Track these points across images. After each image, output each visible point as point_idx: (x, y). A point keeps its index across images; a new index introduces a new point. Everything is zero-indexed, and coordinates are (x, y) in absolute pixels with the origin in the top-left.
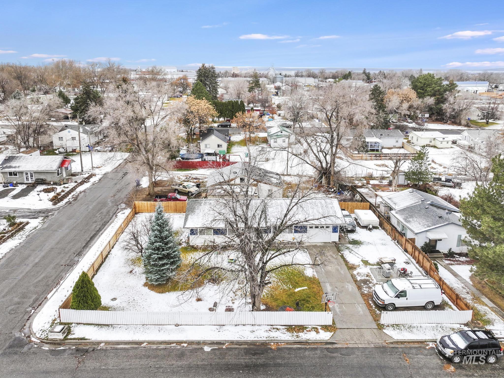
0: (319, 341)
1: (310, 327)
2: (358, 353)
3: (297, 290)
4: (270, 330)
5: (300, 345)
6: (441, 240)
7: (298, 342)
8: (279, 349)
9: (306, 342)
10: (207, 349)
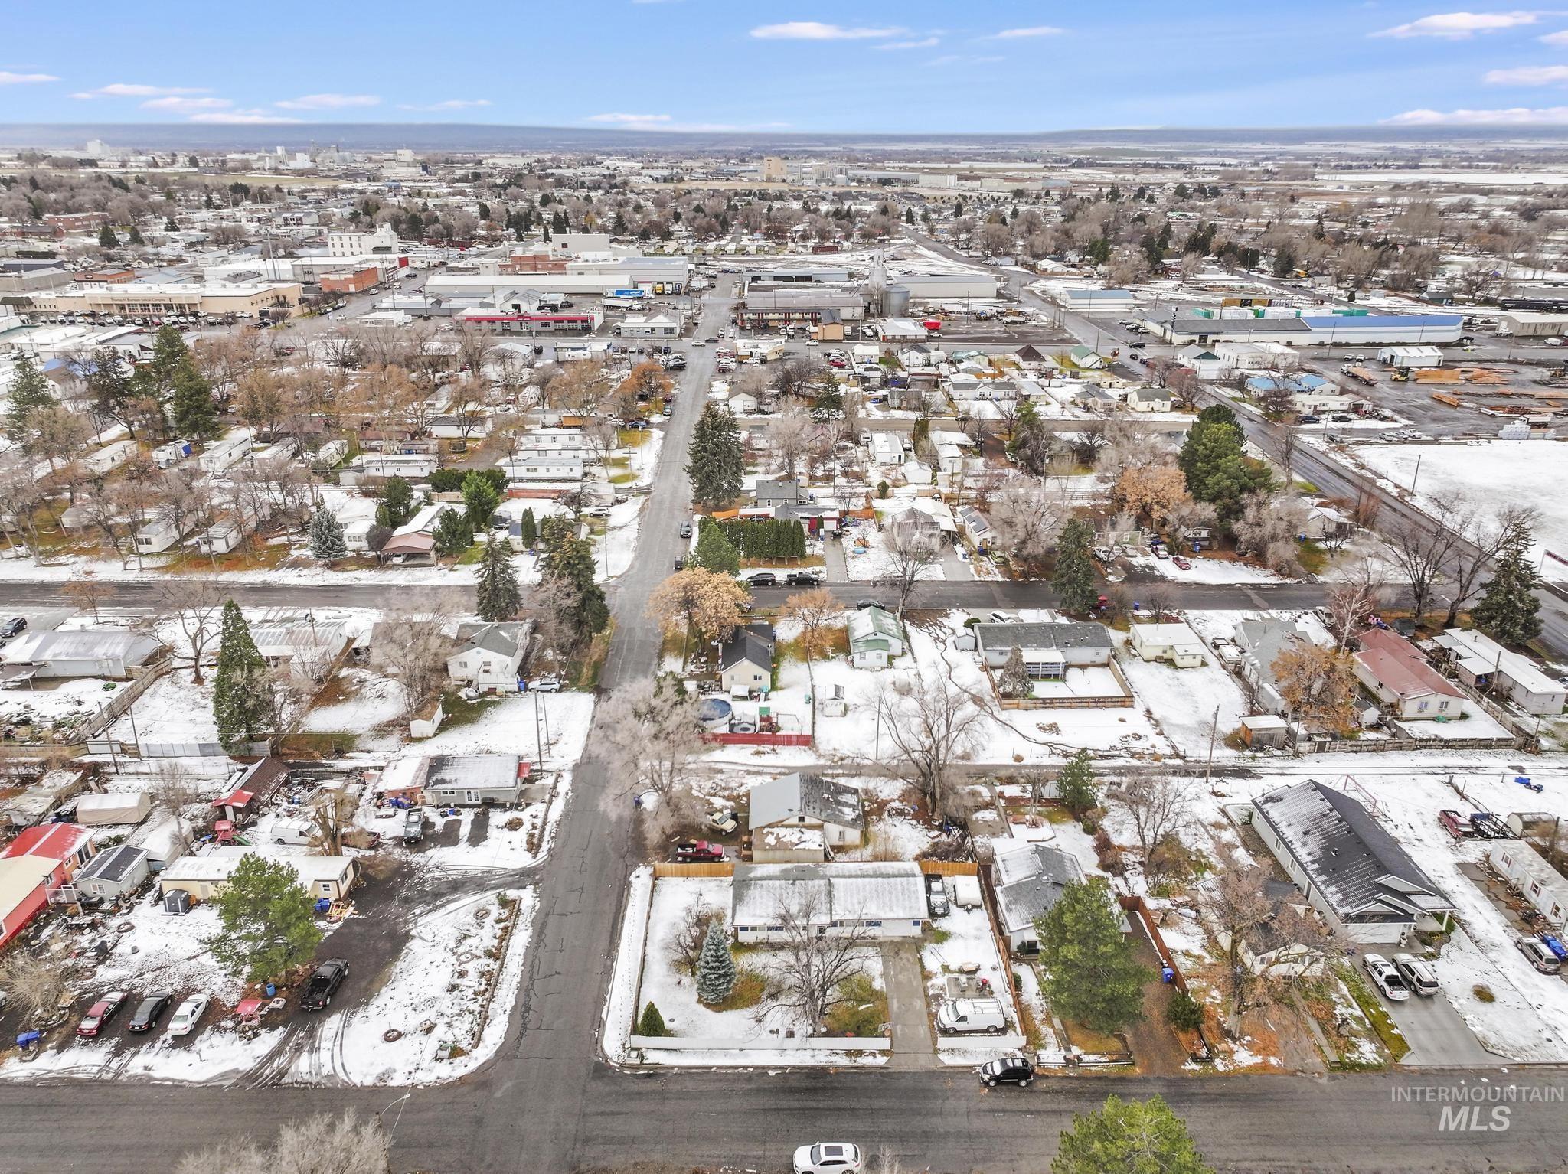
0: (875, 1066)
1: (868, 1051)
2: (908, 1077)
3: (861, 1008)
4: (830, 1056)
7: (855, 1067)
8: (837, 1074)
9: (863, 1067)
10: (772, 1073)
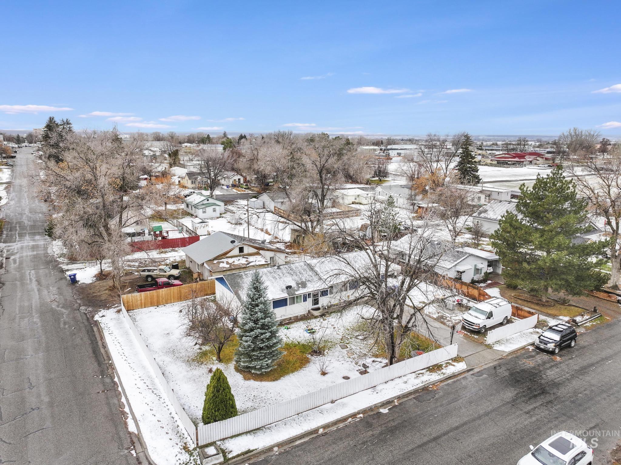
0: (462, 371)
1: (443, 363)
4: (417, 377)
5: (451, 379)
6: (464, 272)
7: (449, 378)
8: (441, 388)
10: (384, 411)
